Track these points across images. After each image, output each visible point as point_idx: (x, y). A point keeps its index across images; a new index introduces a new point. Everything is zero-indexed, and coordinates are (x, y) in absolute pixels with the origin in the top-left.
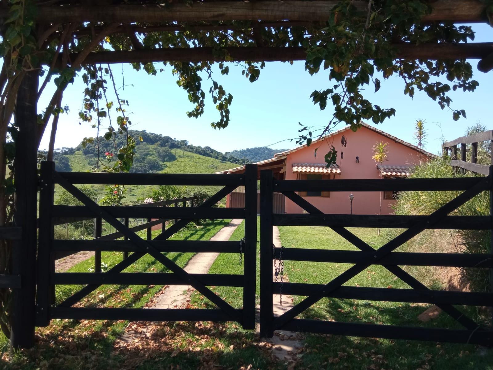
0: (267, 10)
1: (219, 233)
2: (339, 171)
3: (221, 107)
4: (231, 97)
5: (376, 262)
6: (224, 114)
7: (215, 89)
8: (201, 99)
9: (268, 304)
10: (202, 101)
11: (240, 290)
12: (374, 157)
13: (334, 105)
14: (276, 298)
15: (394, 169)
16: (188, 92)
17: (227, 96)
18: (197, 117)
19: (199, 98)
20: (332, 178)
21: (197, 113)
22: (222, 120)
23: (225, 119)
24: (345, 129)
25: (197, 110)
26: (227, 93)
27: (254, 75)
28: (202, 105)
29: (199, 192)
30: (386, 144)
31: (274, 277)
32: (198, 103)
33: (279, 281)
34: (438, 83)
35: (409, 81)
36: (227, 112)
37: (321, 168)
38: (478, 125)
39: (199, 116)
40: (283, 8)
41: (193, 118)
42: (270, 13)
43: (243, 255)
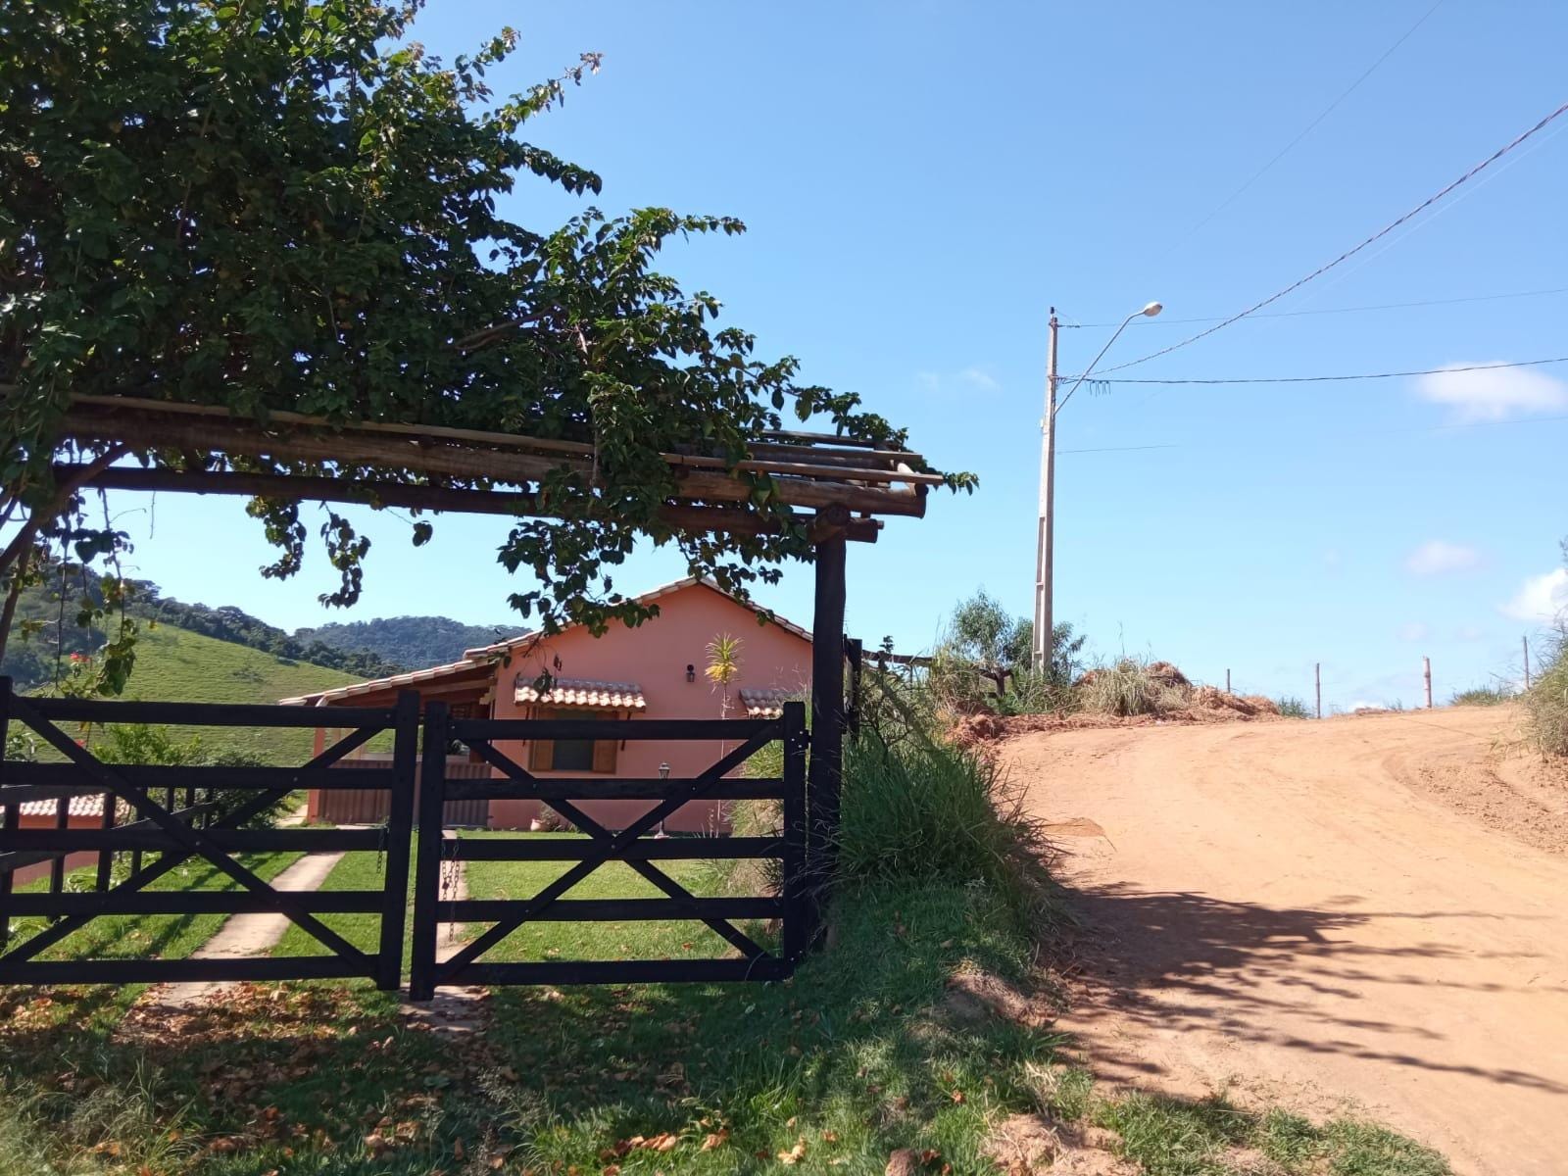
0: (447, 460)
1: (292, 868)
2: (640, 703)
3: (343, 564)
4: (366, 544)
5: (614, 857)
6: (350, 577)
7: (332, 527)
8: (297, 541)
9: (426, 942)
10: (299, 547)
11: (375, 920)
12: (708, 671)
13: (541, 613)
14: (443, 929)
15: (757, 700)
16: (266, 522)
17: (357, 541)
18: (283, 578)
19: (293, 538)
20: (623, 717)
21: (286, 569)
22: (344, 590)
23: (351, 588)
24: (661, 591)
25: (285, 562)
26: (358, 535)
27: (423, 534)
28: (297, 552)
29: (234, 755)
31: (441, 891)
32: (288, 547)
33: (449, 898)
34: (733, 566)
35: (692, 557)
36: (358, 573)
37: (595, 694)
38: (983, 597)
39: (289, 576)
40: (472, 460)
41: (275, 580)
42: (452, 465)
43: (385, 853)
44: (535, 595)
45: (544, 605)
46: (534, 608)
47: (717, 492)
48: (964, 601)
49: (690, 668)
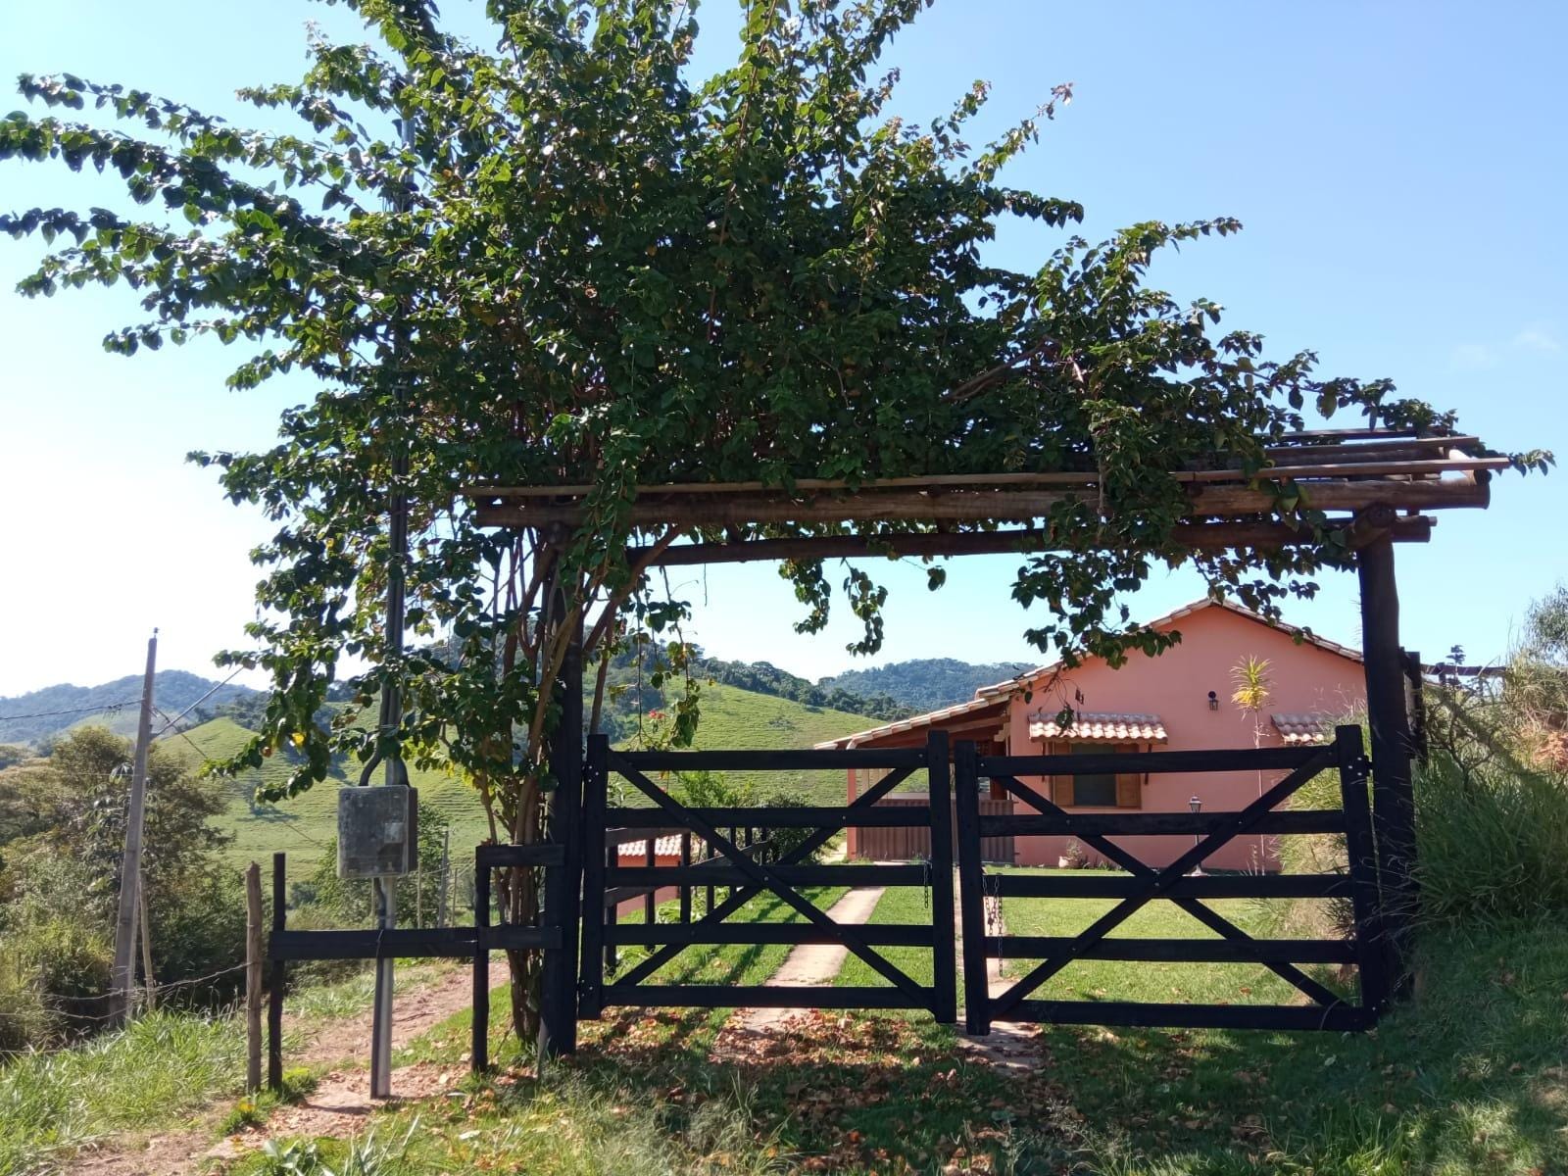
0: (955, 506)
2: (1160, 734)
3: (865, 613)
4: (883, 593)
5: (1160, 894)
6: (872, 626)
7: (853, 581)
8: (823, 597)
10: (825, 602)
11: (927, 954)
12: (1235, 697)
15: (1292, 725)
16: (796, 582)
17: (876, 592)
18: (814, 633)
19: (820, 595)
20: (1144, 750)
21: (815, 624)
22: (868, 638)
23: (874, 637)
25: (814, 618)
26: (875, 586)
27: (937, 578)
28: (824, 607)
29: (781, 796)
30: (1264, 664)
32: (816, 604)
33: (995, 934)
35: (1211, 577)
36: (879, 622)
37: (1111, 726)
38: (1563, 592)
39: (818, 630)
40: (978, 503)
41: (807, 635)
42: (960, 510)
43: (930, 888)
44: (1051, 629)
45: (1061, 639)
46: (1051, 642)
47: (1236, 506)
48: (1539, 599)
49: (1212, 695)
